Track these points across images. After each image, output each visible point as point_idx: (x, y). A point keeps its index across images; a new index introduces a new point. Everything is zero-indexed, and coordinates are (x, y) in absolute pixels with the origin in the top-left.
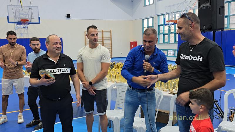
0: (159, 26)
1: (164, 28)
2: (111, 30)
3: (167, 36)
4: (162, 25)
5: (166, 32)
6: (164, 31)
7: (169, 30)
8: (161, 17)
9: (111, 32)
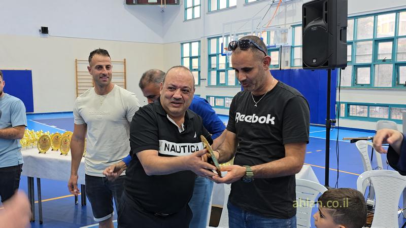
0: (210, 56)
1: (218, 60)
2: (125, 59)
3: (224, 73)
4: (214, 55)
5: (222, 67)
6: (218, 64)
7: (227, 64)
8: (214, 41)
9: (125, 62)
